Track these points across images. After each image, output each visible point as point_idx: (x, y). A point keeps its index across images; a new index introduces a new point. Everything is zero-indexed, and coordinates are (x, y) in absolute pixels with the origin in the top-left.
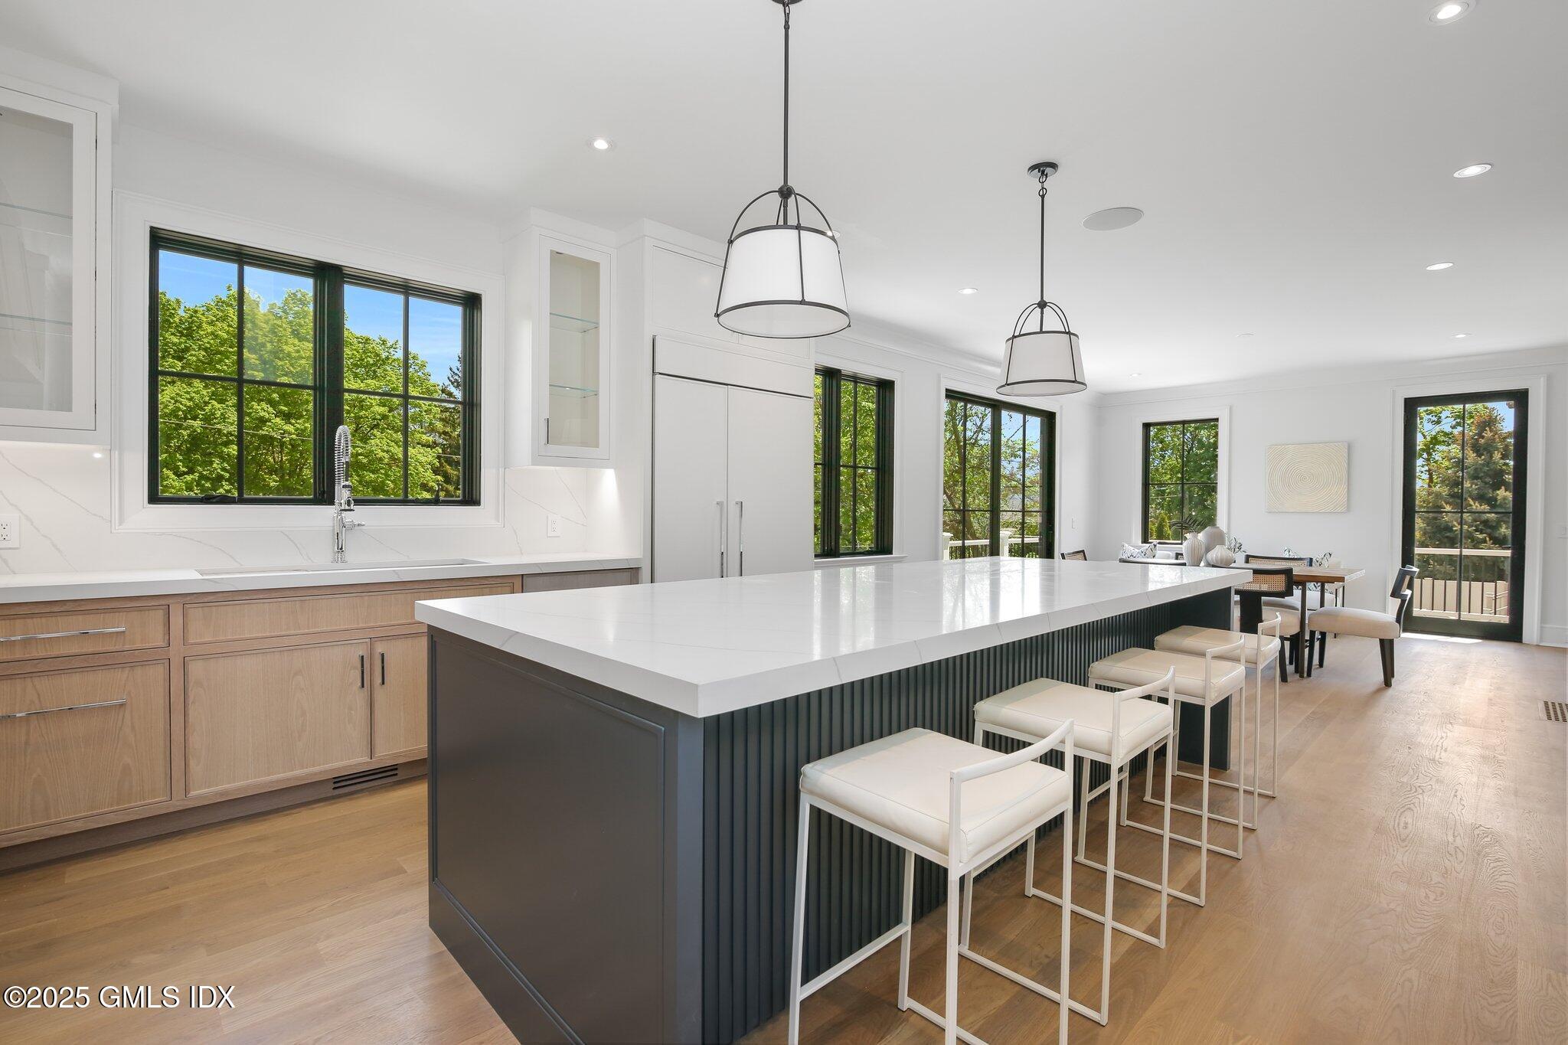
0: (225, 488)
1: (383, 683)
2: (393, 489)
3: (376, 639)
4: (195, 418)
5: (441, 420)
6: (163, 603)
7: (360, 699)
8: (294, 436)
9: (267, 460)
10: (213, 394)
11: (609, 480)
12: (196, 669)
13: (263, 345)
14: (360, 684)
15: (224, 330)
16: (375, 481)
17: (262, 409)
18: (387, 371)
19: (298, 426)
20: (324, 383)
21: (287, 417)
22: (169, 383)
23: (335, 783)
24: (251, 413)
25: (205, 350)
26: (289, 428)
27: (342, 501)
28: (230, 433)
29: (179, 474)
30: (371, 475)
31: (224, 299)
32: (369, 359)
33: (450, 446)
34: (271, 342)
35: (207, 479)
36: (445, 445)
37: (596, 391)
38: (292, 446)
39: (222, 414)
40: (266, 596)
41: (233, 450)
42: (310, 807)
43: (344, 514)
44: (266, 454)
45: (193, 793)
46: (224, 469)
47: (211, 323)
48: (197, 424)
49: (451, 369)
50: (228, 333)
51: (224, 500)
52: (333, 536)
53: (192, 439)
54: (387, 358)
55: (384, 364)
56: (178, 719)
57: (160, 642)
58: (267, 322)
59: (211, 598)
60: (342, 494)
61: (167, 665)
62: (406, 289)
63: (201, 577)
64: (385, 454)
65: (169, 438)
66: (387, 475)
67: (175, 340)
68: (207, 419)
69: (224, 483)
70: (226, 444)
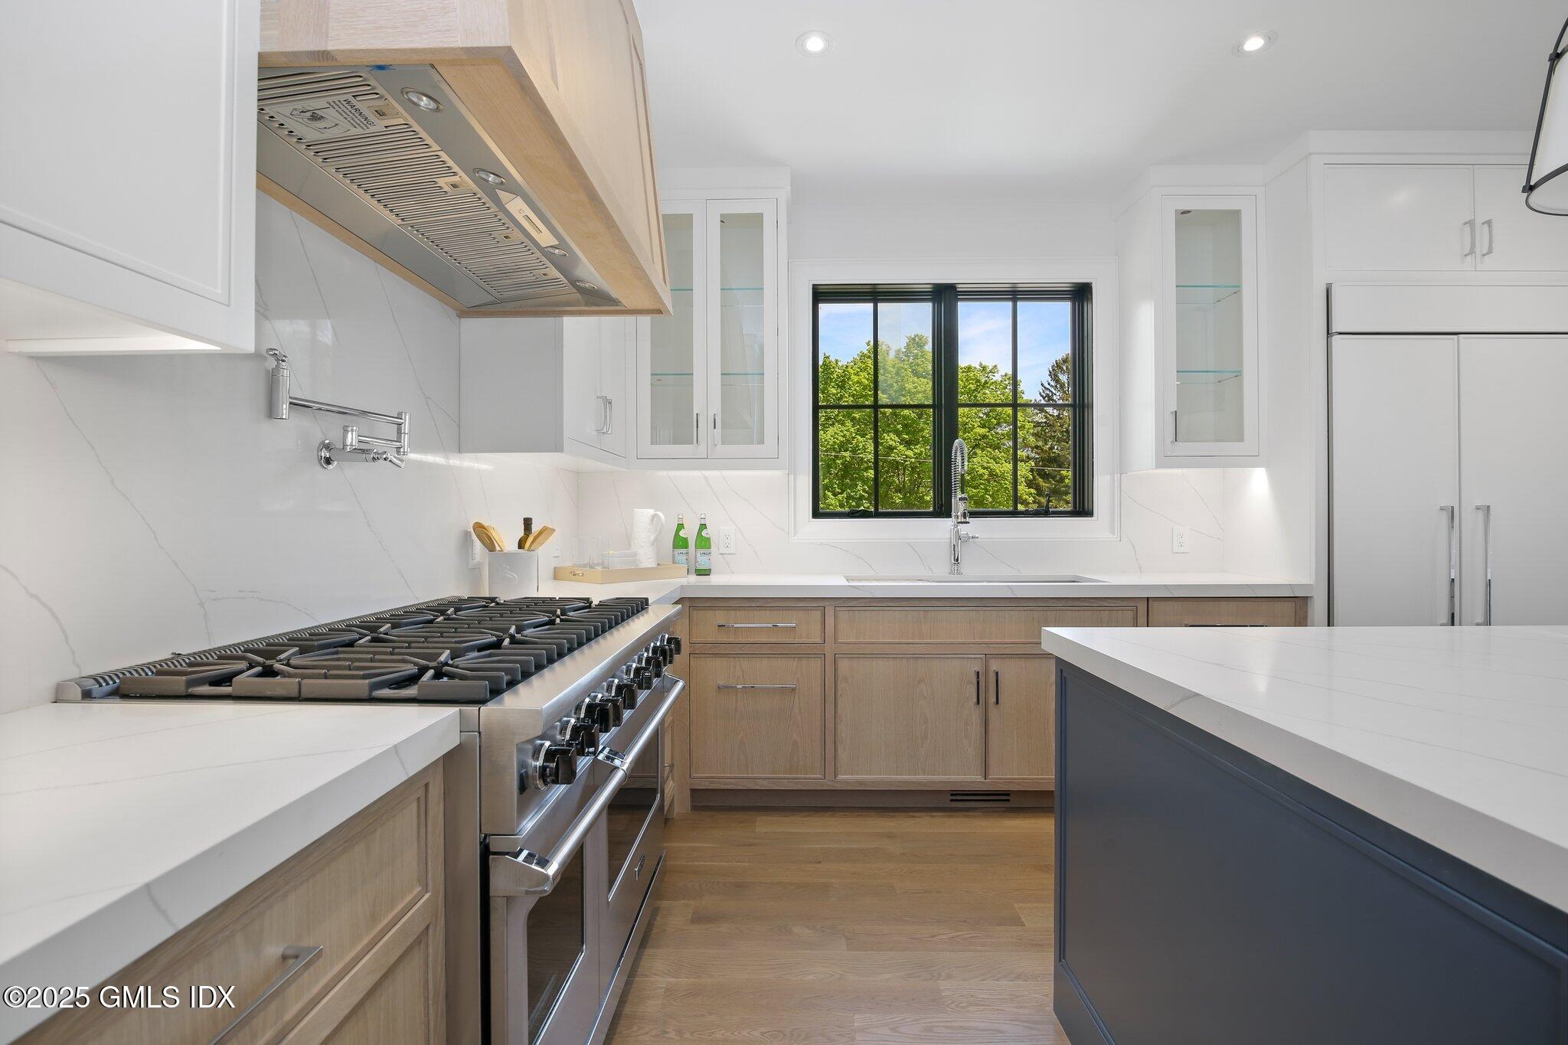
0: (866, 505)
1: (997, 703)
2: (991, 503)
3: (991, 656)
4: (845, 451)
5: (1034, 435)
6: (821, 605)
7: (975, 715)
8: (913, 460)
9: (894, 482)
10: (858, 430)
11: (1258, 482)
12: (844, 665)
13: (891, 386)
14: (975, 700)
15: (865, 378)
16: (977, 495)
17: (891, 439)
18: (985, 394)
19: (916, 451)
20: (941, 401)
21: (908, 444)
22: (831, 425)
23: (952, 795)
24: (883, 443)
25: (853, 395)
26: (910, 453)
27: (959, 514)
28: (869, 461)
29: (835, 495)
30: (973, 490)
31: (866, 352)
32: (971, 385)
33: (1043, 460)
34: (897, 382)
35: (853, 498)
36: (1037, 458)
37: (1240, 372)
38: (912, 468)
39: (863, 446)
40: (896, 604)
41: (871, 474)
42: (931, 814)
43: (960, 526)
44: (893, 476)
45: (840, 777)
46: (864, 491)
47: (857, 374)
48: (847, 454)
49: (1042, 385)
50: (868, 380)
51: (865, 514)
52: (951, 546)
53: (845, 467)
54: (986, 382)
55: (984, 386)
56: (830, 708)
57: (818, 640)
58: (894, 367)
59: (854, 603)
60: (959, 506)
61: (823, 659)
62: (1014, 294)
63: (845, 583)
64: (985, 471)
65: (829, 466)
66: (986, 490)
67: (834, 391)
68: (854, 451)
69: (864, 501)
70: (866, 470)
